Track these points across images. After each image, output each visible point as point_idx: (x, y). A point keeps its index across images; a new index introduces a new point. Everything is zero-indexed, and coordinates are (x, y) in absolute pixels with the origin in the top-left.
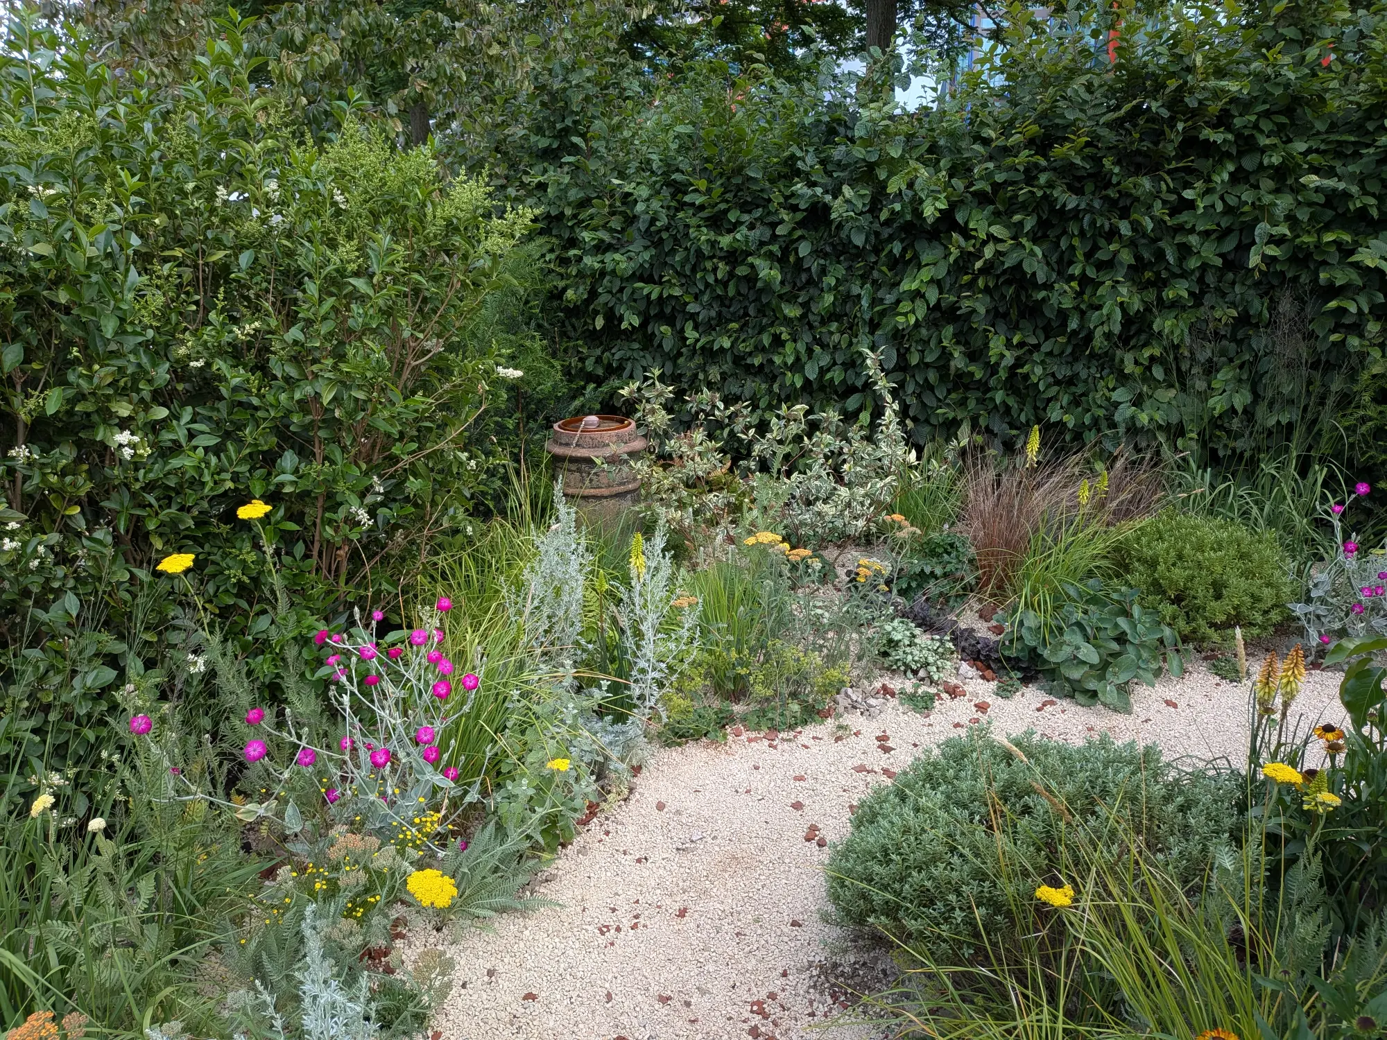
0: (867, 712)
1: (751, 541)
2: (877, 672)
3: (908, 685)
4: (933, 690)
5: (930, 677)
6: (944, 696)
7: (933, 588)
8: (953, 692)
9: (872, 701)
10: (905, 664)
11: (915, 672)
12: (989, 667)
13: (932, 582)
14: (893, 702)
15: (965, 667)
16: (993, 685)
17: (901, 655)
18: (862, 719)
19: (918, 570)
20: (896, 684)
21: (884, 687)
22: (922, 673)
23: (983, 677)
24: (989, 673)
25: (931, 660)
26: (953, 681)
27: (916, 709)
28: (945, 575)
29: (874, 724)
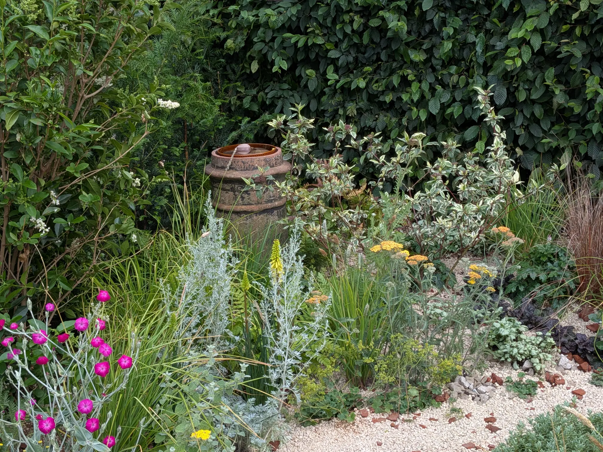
0: (478, 397)
1: (376, 248)
2: (488, 363)
3: (514, 374)
4: (535, 379)
5: (533, 368)
6: (546, 384)
7: (538, 291)
8: (554, 381)
9: (482, 388)
10: (511, 356)
11: (521, 364)
12: (585, 360)
13: (538, 286)
14: (501, 389)
15: (564, 359)
16: (589, 375)
17: (508, 348)
18: (473, 403)
19: (525, 276)
20: (503, 373)
21: (493, 376)
22: (526, 365)
23: (580, 368)
24: (585, 365)
25: (534, 353)
26: (554, 371)
27: (520, 395)
28: (549, 281)
29: (483, 408)
